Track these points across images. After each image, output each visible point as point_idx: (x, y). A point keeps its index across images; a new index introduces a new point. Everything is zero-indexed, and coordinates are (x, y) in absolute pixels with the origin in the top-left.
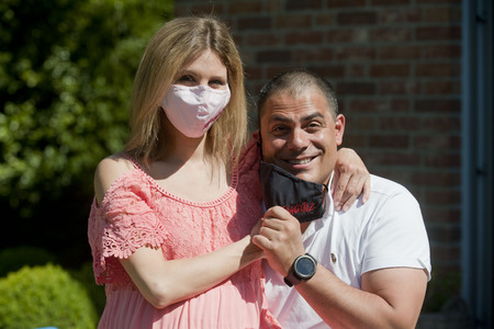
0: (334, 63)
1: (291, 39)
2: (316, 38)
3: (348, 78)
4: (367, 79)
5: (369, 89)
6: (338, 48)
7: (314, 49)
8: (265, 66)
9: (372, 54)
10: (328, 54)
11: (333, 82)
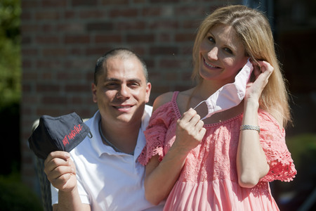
0: (147, 31)
1: (114, 14)
2: (133, 13)
3: (158, 43)
4: (172, 43)
5: (174, 51)
6: (150, 20)
7: (131, 21)
8: (94, 34)
9: (176, 25)
10: (142, 25)
11: (145, 46)
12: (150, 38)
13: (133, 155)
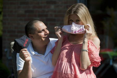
4: (54, 18)
7: (40, 10)
8: (27, 14)
12: (46, 16)
13: (44, 55)
